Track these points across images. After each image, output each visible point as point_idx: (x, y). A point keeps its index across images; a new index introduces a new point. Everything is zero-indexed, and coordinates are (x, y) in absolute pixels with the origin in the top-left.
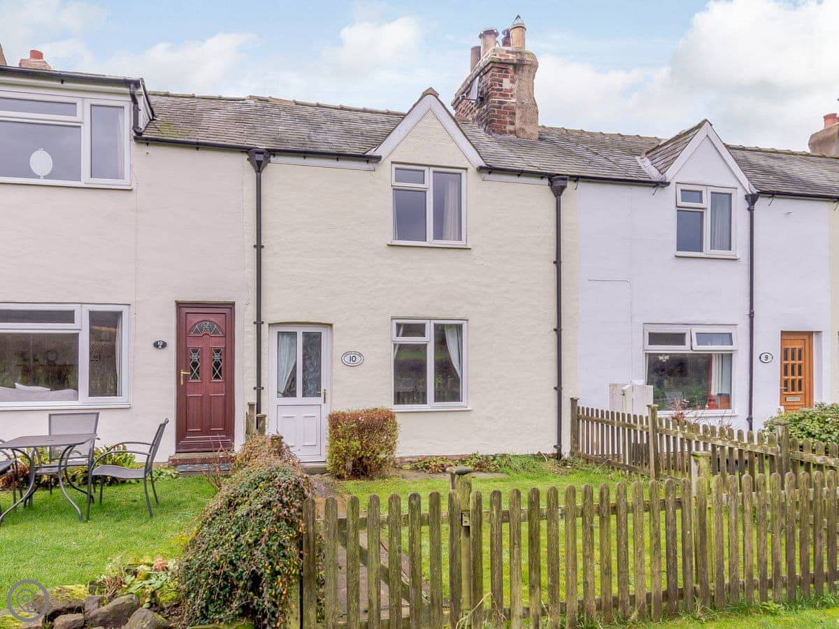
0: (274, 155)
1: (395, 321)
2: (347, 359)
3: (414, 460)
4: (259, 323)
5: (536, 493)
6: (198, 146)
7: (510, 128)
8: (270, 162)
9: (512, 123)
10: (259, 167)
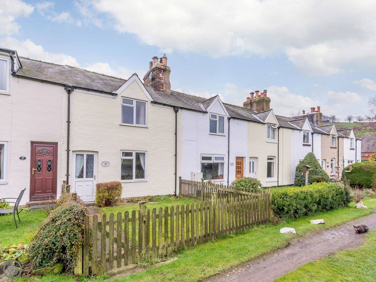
0: (76, 89)
1: (122, 151)
2: (104, 164)
3: (128, 199)
4: (68, 151)
5: (167, 208)
6: (42, 81)
7: (161, 89)
8: (74, 91)
9: (163, 88)
10: (69, 92)
